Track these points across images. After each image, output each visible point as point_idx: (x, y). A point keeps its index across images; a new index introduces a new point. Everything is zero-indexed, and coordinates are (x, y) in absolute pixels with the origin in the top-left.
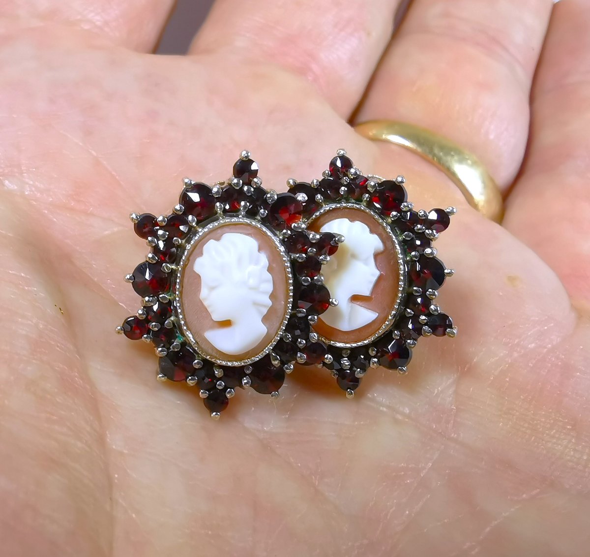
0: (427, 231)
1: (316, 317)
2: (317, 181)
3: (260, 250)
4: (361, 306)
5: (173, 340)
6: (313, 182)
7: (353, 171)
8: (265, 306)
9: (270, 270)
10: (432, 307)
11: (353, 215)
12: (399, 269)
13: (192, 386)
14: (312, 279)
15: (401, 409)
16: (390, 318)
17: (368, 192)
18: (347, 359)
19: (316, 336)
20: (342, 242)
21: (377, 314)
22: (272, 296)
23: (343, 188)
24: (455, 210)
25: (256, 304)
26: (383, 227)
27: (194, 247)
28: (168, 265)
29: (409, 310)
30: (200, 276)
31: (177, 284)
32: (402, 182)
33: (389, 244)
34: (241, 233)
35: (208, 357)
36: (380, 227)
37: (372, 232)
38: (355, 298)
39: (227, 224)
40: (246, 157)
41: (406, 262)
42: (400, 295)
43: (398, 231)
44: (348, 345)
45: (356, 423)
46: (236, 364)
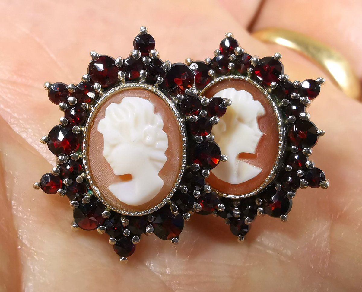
0: (301, 98)
1: (209, 171)
2: (210, 59)
3: (156, 111)
4: (248, 163)
5: (84, 194)
6: (206, 60)
7: (238, 49)
8: (160, 161)
9: (165, 129)
10: (308, 163)
11: (239, 85)
12: (278, 131)
13: (102, 234)
14: (204, 137)
15: (285, 251)
16: (272, 172)
17: (252, 66)
18: (237, 209)
19: (210, 188)
20: (229, 105)
21: (261, 169)
22: (168, 152)
23: (231, 64)
24: (324, 80)
25: (152, 160)
26: (264, 95)
27: (98, 110)
28: (78, 127)
29: (288, 166)
30: (103, 135)
31: (84, 143)
32: (279, 57)
33: (269, 109)
34: (139, 97)
35: (113, 208)
36: (262, 95)
37: (255, 99)
38: (243, 156)
39: (126, 89)
40: (144, 32)
41: (284, 125)
42: (280, 152)
43: (277, 99)
44: (237, 197)
45: (247, 264)
46: (138, 214)
